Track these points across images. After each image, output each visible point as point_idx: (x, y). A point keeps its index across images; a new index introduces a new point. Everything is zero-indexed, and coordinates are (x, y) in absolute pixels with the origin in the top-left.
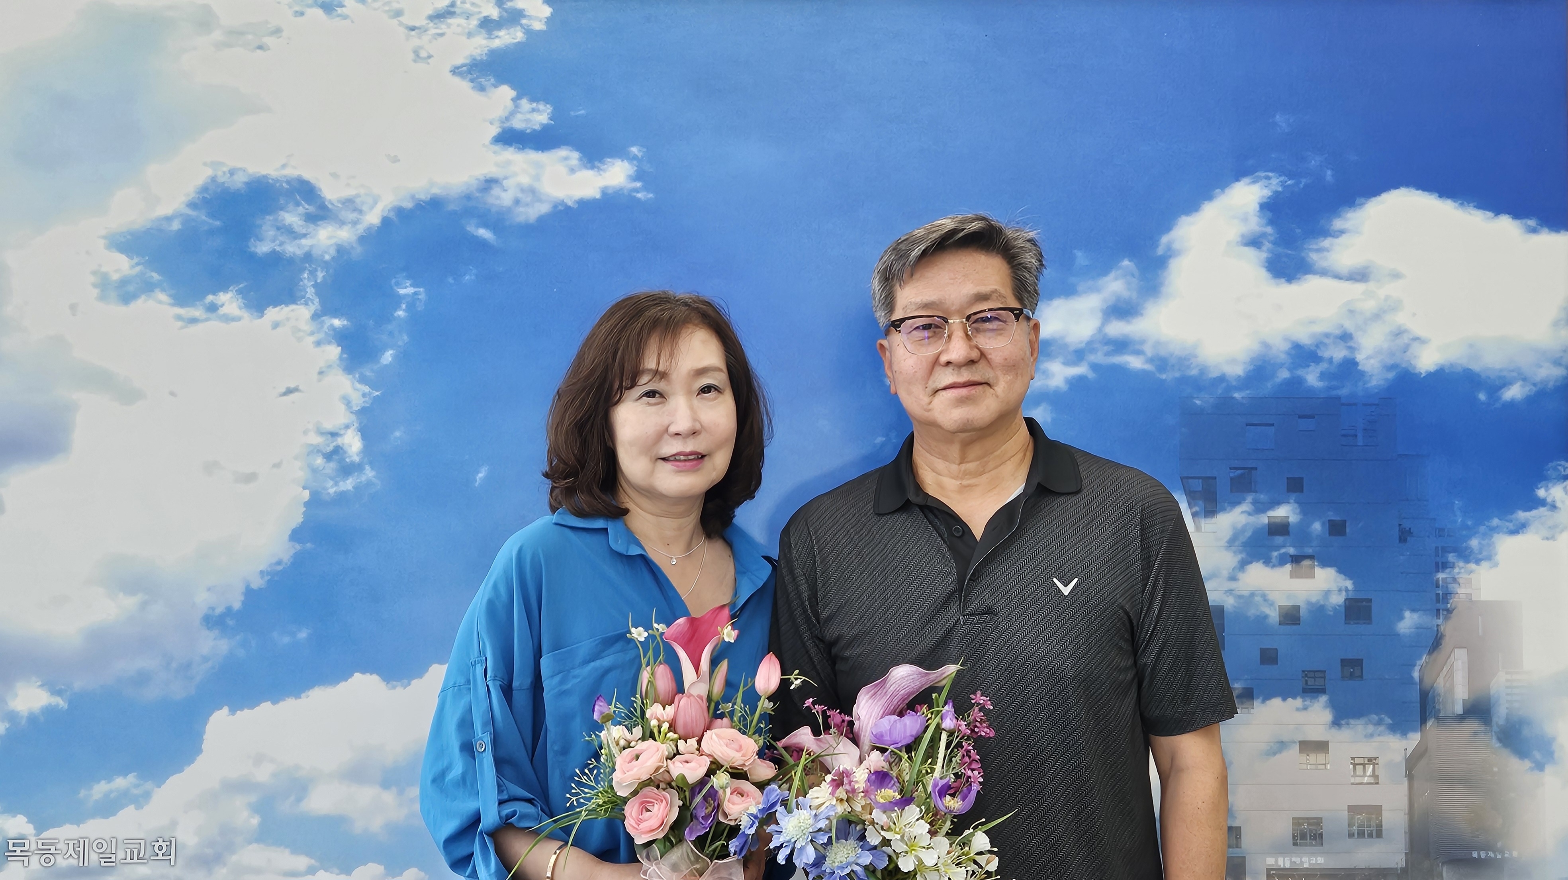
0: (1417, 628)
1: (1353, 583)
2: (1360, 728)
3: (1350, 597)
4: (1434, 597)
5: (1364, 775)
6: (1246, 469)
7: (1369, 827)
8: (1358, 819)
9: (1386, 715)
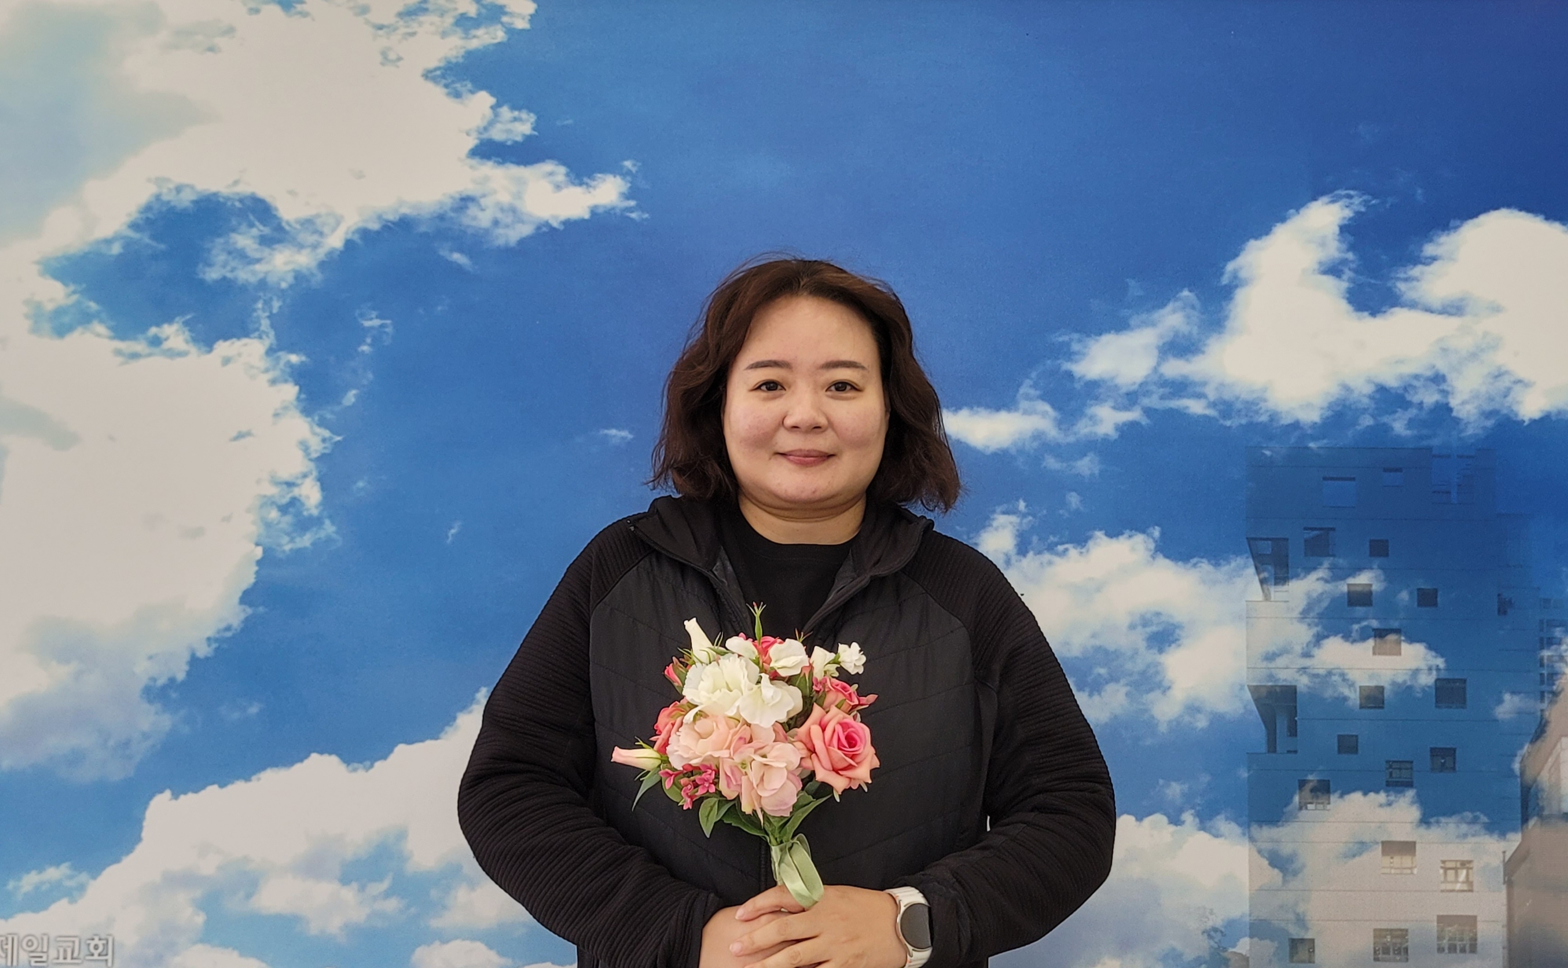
0: (1519, 713)
1: (1446, 661)
2: (1452, 826)
3: (1441, 676)
4: (1538, 678)
5: (1457, 882)
6: (1321, 529)
7: (1462, 940)
8: (1450, 931)
9: (1482, 812)
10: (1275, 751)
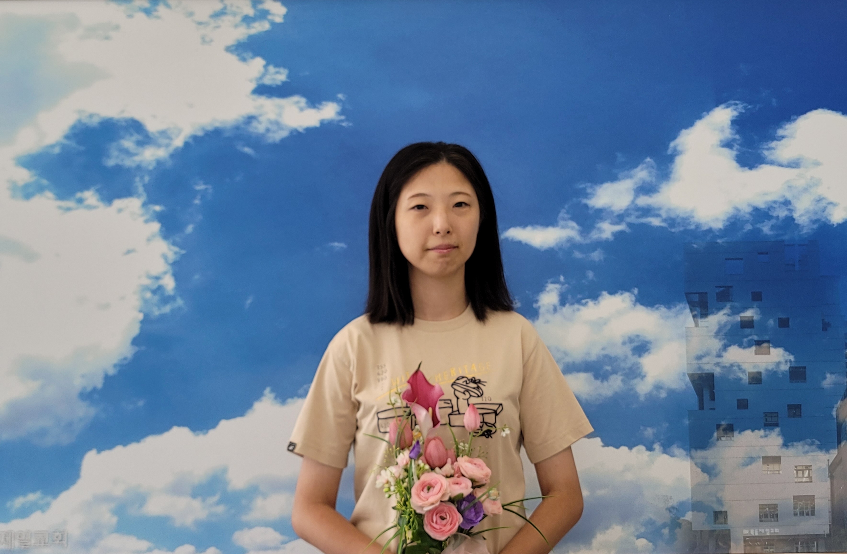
0: (835, 384)
1: (795, 357)
2: (800, 447)
3: (792, 366)
4: (844, 365)
5: (803, 477)
6: (726, 287)
7: (807, 508)
8: (800, 504)
9: (816, 439)
10: (703, 409)
